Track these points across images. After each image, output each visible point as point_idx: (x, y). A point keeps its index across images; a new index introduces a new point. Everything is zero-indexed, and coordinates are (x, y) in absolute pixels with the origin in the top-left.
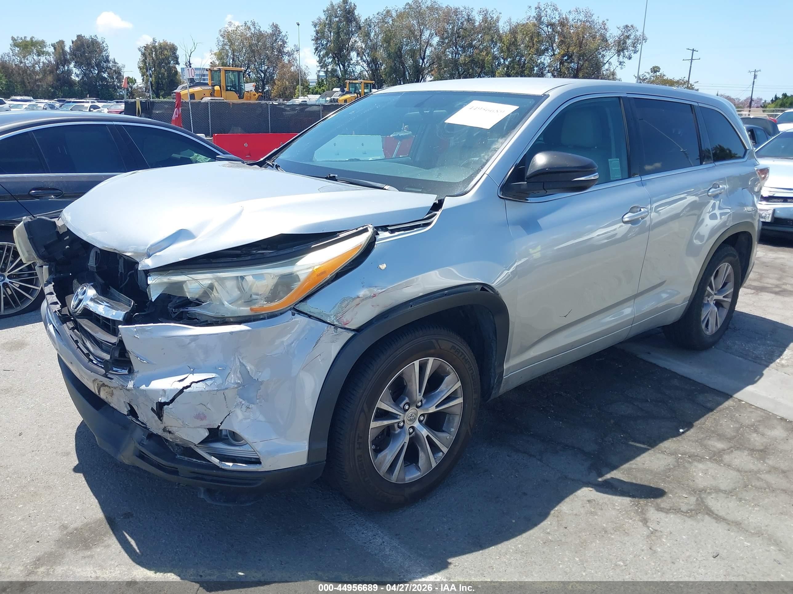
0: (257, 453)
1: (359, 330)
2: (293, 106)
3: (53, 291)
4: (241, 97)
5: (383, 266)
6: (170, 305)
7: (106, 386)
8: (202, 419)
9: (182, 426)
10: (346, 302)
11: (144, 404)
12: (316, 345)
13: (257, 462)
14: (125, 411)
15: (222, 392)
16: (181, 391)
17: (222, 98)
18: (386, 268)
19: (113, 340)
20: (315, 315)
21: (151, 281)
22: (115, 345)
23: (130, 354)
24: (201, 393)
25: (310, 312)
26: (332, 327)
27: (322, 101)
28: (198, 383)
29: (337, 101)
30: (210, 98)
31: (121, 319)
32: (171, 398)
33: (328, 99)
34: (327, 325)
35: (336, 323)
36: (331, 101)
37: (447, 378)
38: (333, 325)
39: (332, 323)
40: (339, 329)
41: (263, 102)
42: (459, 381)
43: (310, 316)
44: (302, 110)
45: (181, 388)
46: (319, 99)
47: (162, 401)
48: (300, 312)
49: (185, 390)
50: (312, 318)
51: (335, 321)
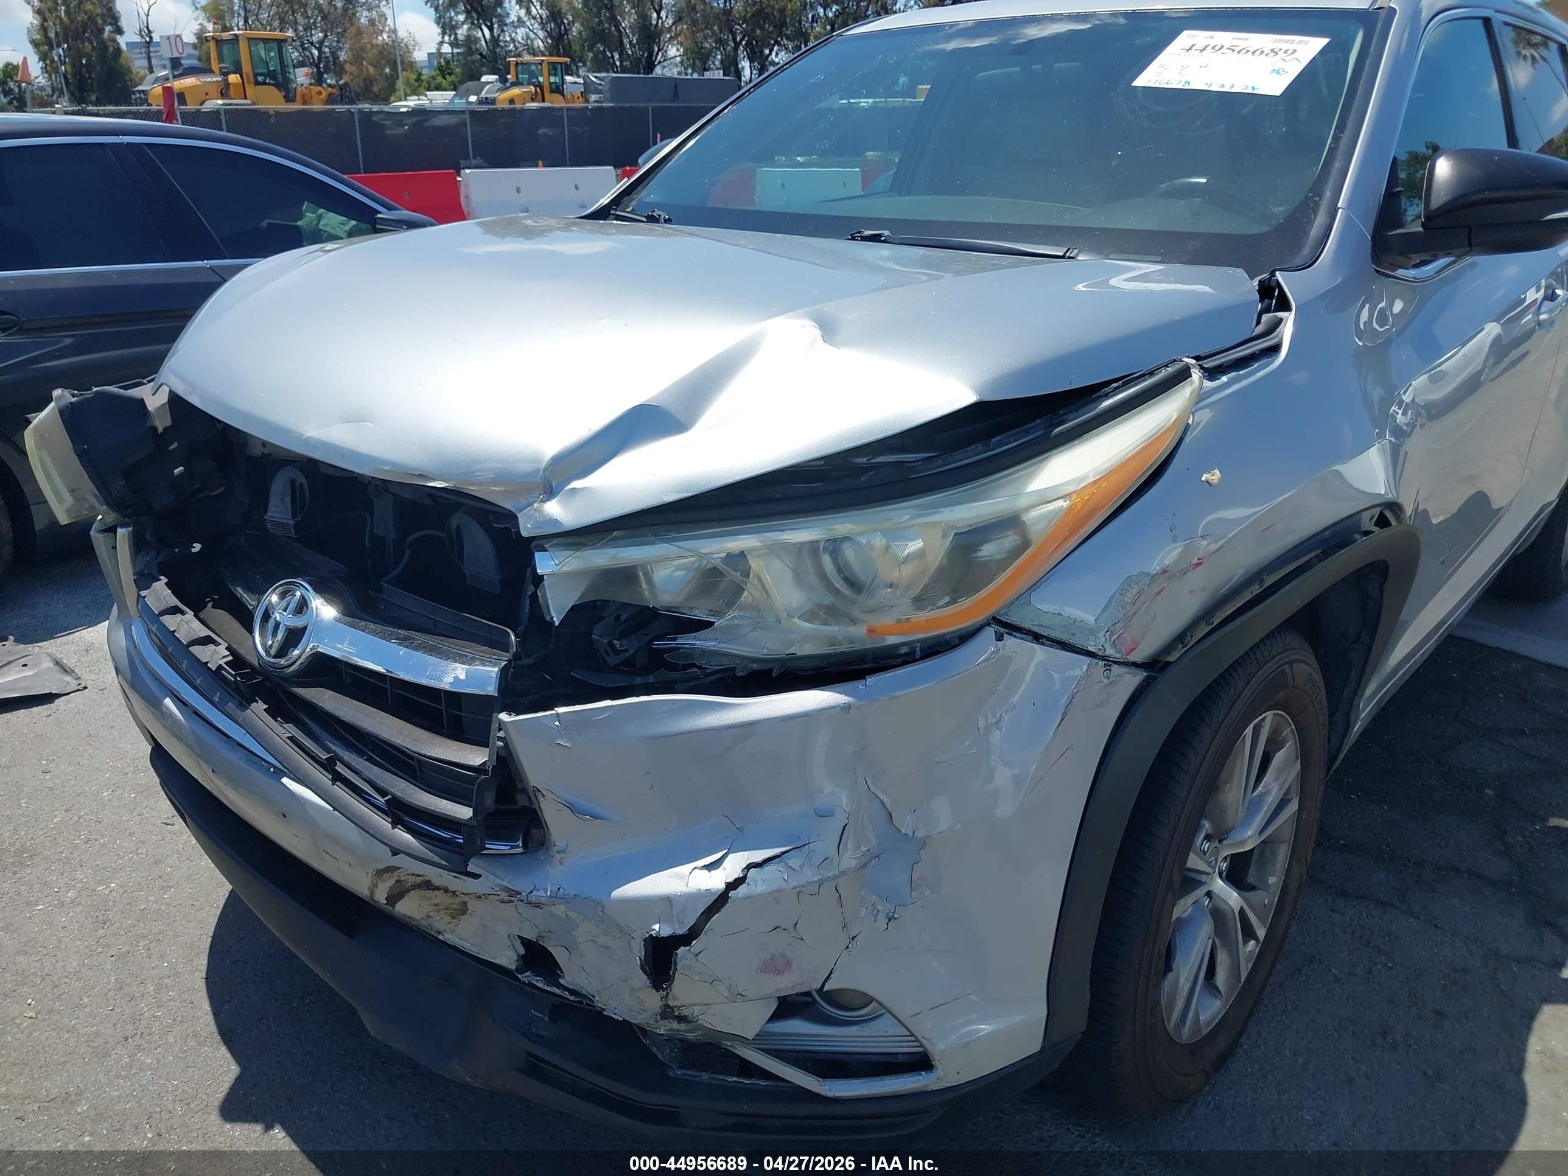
0: (922, 1040)
1: (1155, 666)
2: (398, 118)
3: (175, 601)
4: (289, 99)
5: (1215, 476)
6: (597, 630)
7: (438, 888)
8: (779, 972)
9: (725, 1000)
10: (1136, 589)
11: (595, 942)
12: (1063, 719)
13: (921, 1062)
14: (507, 957)
15: (834, 883)
16: (721, 900)
17: (248, 101)
18: (1220, 480)
19: (476, 757)
20: (1054, 635)
21: (545, 564)
22: (485, 772)
23: (541, 799)
24: (776, 896)
25: (1039, 625)
26: (1101, 663)
27: (460, 104)
28: (767, 868)
29: (493, 101)
30: (220, 102)
31: (491, 690)
32: (690, 921)
33: (473, 98)
34: (1087, 660)
35: (1110, 651)
36: (480, 102)
37: (1277, 755)
38: (1103, 658)
39: (1100, 653)
40: (1115, 668)
41: (339, 108)
42: (1297, 760)
43: (1037, 638)
44: (418, 125)
45: (722, 886)
46: (452, 101)
47: (666, 932)
48: (1014, 629)
49: (731, 894)
50: (1042, 644)
51: (1107, 646)
